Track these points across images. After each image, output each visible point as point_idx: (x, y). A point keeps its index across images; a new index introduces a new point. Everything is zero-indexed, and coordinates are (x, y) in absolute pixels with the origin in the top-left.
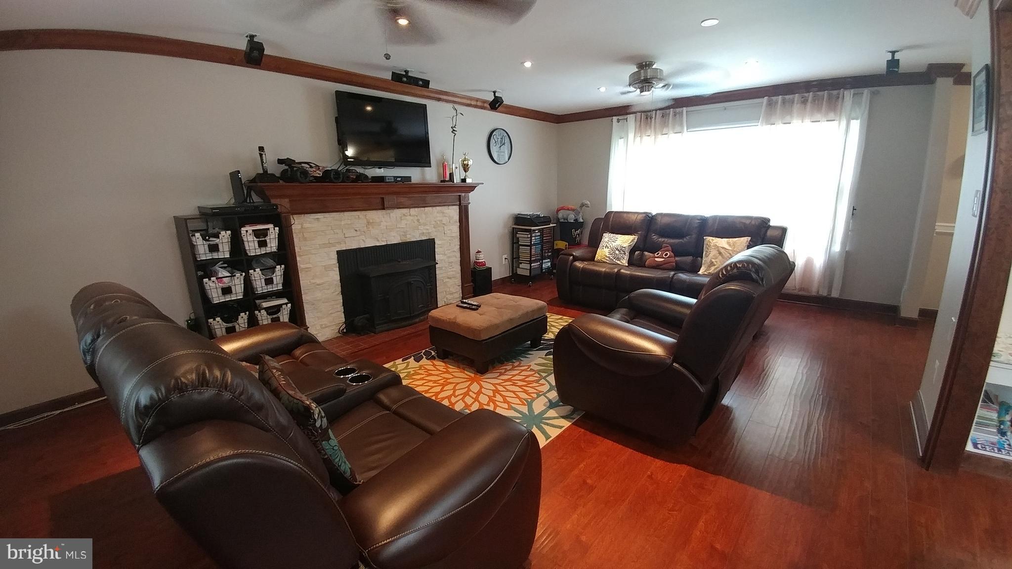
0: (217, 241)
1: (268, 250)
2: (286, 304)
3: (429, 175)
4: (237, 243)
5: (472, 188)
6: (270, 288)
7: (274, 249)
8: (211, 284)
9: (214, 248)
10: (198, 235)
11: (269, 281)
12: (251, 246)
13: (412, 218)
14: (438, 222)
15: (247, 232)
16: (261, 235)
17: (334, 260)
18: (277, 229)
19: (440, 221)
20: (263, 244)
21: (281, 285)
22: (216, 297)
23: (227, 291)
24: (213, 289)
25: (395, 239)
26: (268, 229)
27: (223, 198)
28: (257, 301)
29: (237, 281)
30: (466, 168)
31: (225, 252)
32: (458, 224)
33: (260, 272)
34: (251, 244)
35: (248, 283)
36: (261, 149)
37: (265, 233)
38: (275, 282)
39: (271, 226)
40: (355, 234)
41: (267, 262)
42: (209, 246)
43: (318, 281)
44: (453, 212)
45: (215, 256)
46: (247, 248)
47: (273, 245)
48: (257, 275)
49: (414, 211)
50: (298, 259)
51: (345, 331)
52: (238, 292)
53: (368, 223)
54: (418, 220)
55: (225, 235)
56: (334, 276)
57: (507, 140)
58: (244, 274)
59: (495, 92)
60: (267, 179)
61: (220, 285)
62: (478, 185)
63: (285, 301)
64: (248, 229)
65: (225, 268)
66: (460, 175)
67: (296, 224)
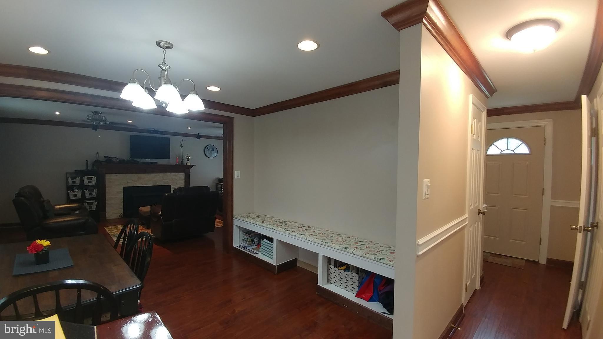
0: (76, 180)
1: (92, 184)
3: (172, 161)
4: (82, 181)
5: (191, 166)
6: (91, 197)
7: (94, 184)
8: (71, 193)
9: (74, 182)
10: (70, 178)
11: (91, 194)
12: (86, 183)
13: (160, 177)
14: (173, 179)
15: (85, 178)
16: (90, 180)
17: (121, 190)
18: (96, 177)
19: (175, 178)
20: (90, 182)
21: (95, 196)
22: (72, 197)
23: (75, 195)
24: (71, 194)
25: (150, 184)
26: (92, 177)
27: (84, 168)
28: (85, 200)
29: (79, 193)
30: (188, 159)
31: (77, 184)
32: (184, 180)
33: (88, 191)
34: (86, 182)
35: (83, 194)
36: (97, 153)
37: (91, 179)
38: (93, 195)
39: (94, 177)
40: (132, 181)
41: (91, 188)
42: (73, 181)
43: (113, 197)
44: (182, 176)
45: (74, 185)
46: (85, 183)
47: (94, 182)
48: (87, 192)
49: (161, 174)
51: (123, 216)
52: (79, 195)
53: (139, 178)
54: (163, 178)
55: (78, 179)
56: (121, 196)
57: (215, 149)
58: (82, 191)
59: (199, 133)
60: (97, 162)
61: (74, 194)
62: (193, 166)
63: (95, 201)
64: (86, 177)
65: (77, 189)
66: (185, 162)
67: (108, 177)
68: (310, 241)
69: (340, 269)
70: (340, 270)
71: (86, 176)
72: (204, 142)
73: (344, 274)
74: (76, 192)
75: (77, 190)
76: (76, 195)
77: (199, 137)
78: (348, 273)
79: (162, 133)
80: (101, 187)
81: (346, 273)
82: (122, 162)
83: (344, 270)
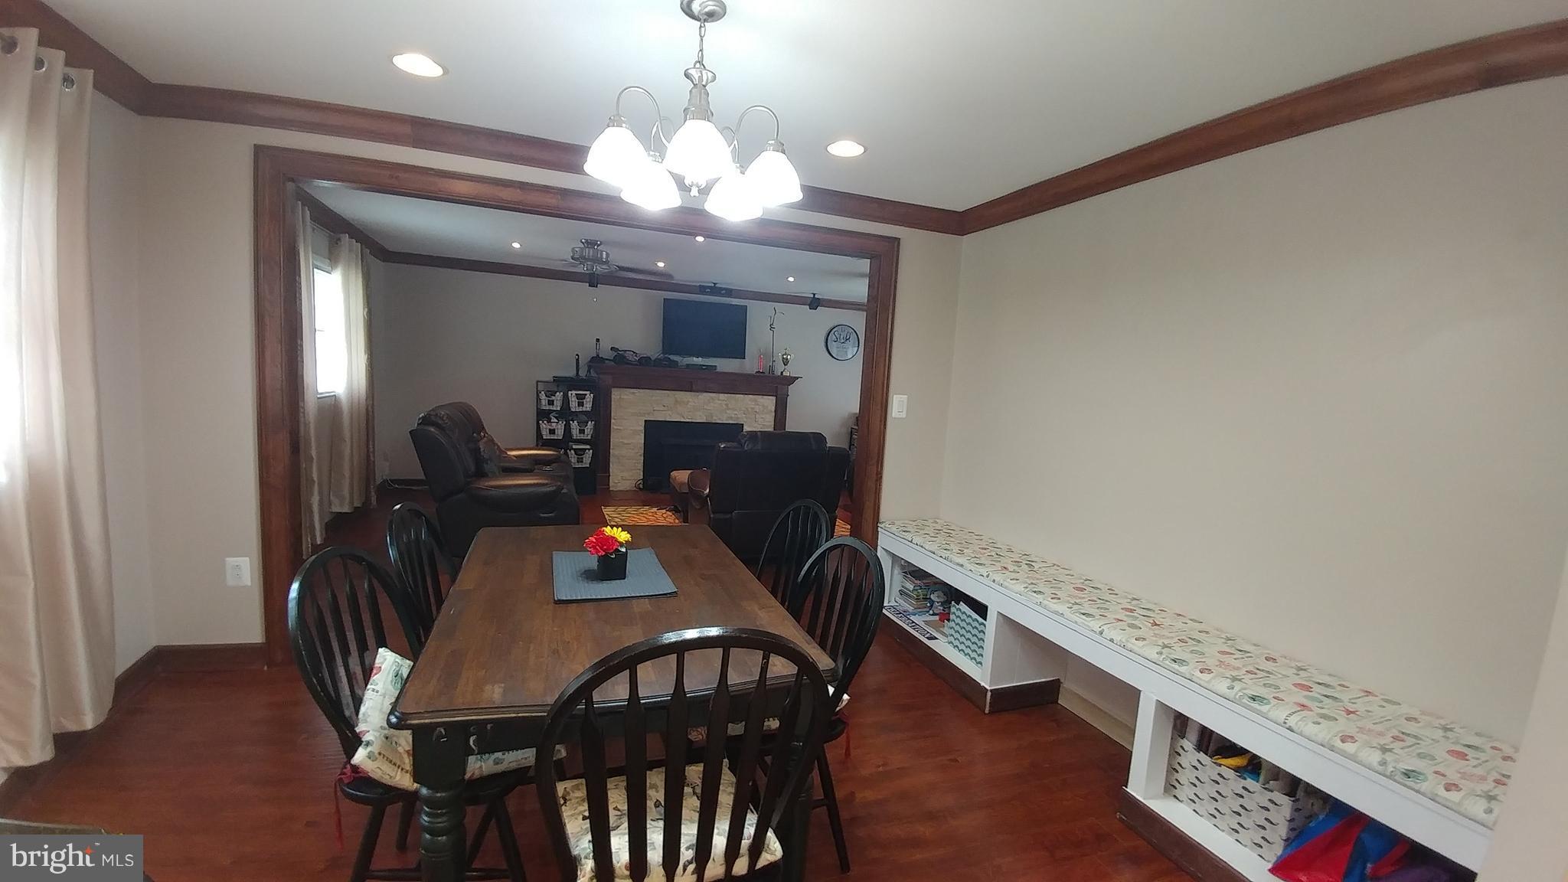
0: (554, 398)
1: (584, 409)
2: (589, 450)
3: (749, 365)
4: (566, 400)
5: (792, 380)
6: (582, 437)
7: (588, 409)
9: (551, 403)
10: (543, 392)
11: (582, 431)
12: (574, 405)
13: (720, 402)
14: (750, 410)
15: (572, 393)
16: (581, 398)
17: (641, 427)
18: (592, 395)
19: (752, 408)
20: (581, 404)
21: (590, 435)
22: (546, 435)
23: (552, 432)
24: (545, 426)
25: (700, 418)
26: (586, 395)
27: (571, 373)
28: (571, 443)
29: (560, 427)
30: (786, 362)
31: (557, 406)
32: (774, 414)
33: (577, 424)
34: (573, 403)
35: (567, 429)
36: (598, 340)
37: (584, 397)
38: (586, 433)
39: (588, 392)
40: (662, 408)
41: (583, 417)
42: (549, 400)
43: (626, 441)
44: (769, 402)
45: (551, 408)
46: (571, 405)
47: (588, 406)
48: (574, 425)
49: (722, 396)
50: (613, 421)
51: (641, 486)
52: (560, 433)
53: (676, 401)
54: (727, 405)
55: (559, 395)
56: (640, 439)
57: (853, 336)
58: (565, 422)
59: (814, 295)
60: (596, 361)
61: (549, 427)
62: (797, 378)
63: (588, 447)
64: (574, 392)
65: (556, 417)
66: (779, 368)
67: (616, 394)
68: (1112, 640)
69: (1219, 761)
70: (1220, 765)
71: (575, 390)
72: (827, 317)
73: (1235, 783)
74: (553, 424)
75: (557, 421)
76: (554, 430)
77: (815, 303)
78: (1250, 783)
79: (729, 293)
80: (601, 415)
81: (1243, 783)
82: (644, 361)
83: (1237, 769)
